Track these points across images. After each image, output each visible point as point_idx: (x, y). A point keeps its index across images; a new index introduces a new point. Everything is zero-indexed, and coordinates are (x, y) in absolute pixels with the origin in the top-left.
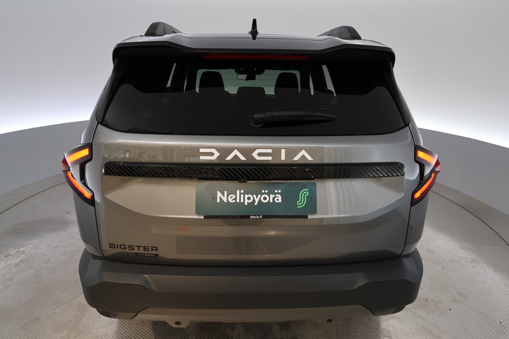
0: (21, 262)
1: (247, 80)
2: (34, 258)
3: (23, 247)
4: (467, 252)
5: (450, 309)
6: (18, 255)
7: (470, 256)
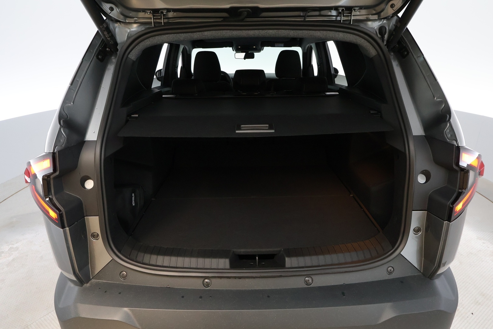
0: (13, 260)
1: (245, 58)
2: (27, 256)
3: (17, 243)
4: (485, 243)
5: (472, 313)
6: (11, 252)
7: (489, 247)
